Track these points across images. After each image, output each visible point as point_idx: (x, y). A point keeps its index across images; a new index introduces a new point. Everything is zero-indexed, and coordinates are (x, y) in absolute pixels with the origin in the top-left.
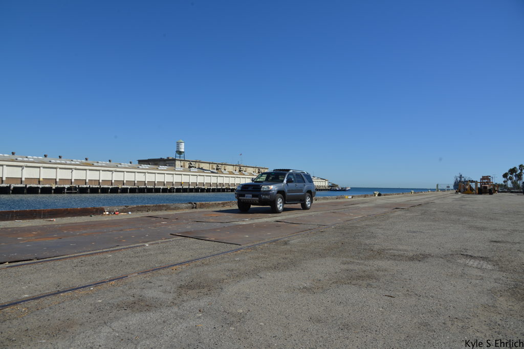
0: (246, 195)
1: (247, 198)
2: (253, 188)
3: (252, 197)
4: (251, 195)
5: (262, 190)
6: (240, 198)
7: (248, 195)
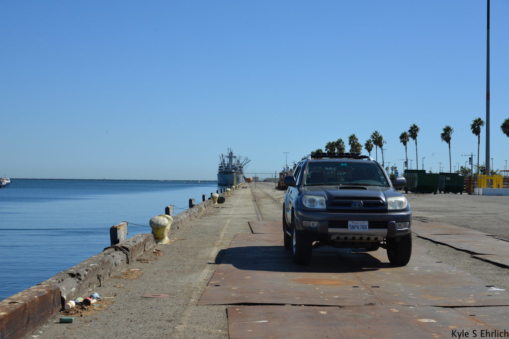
0: (350, 223)
1: (356, 230)
2: (365, 204)
3: (370, 227)
4: (366, 223)
6: (331, 230)
7: (355, 222)
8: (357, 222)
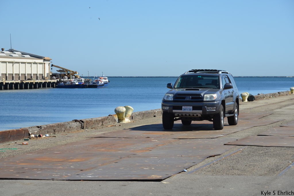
0: (183, 107)
1: (186, 111)
2: (192, 98)
3: (193, 110)
4: (191, 107)
5: (205, 100)
6: (174, 111)
7: (186, 107)
8: (187, 107)
